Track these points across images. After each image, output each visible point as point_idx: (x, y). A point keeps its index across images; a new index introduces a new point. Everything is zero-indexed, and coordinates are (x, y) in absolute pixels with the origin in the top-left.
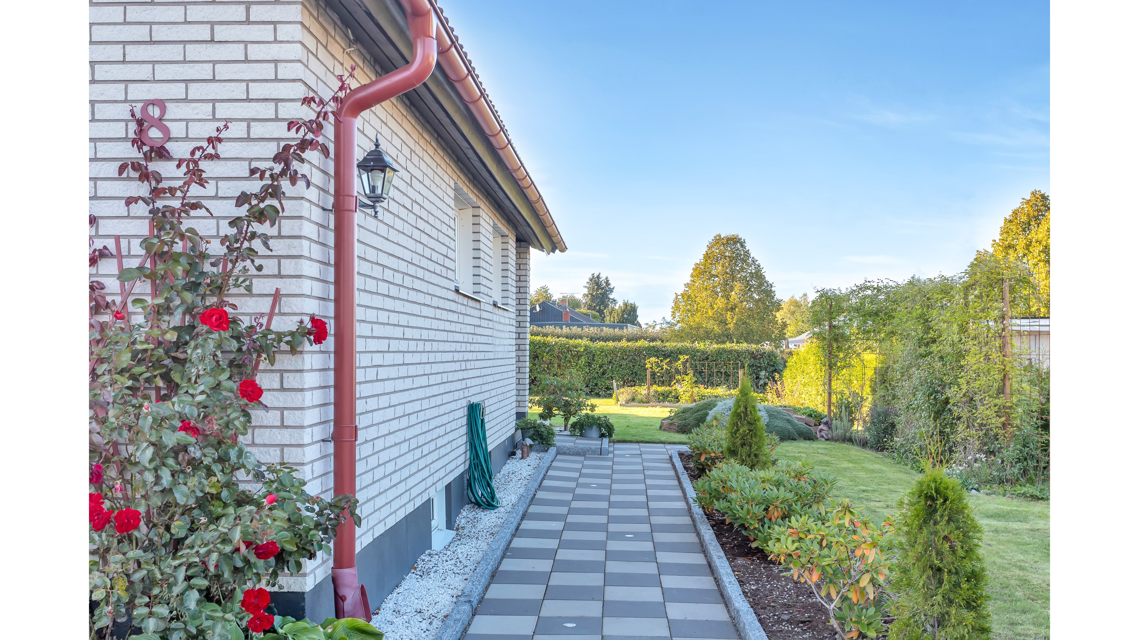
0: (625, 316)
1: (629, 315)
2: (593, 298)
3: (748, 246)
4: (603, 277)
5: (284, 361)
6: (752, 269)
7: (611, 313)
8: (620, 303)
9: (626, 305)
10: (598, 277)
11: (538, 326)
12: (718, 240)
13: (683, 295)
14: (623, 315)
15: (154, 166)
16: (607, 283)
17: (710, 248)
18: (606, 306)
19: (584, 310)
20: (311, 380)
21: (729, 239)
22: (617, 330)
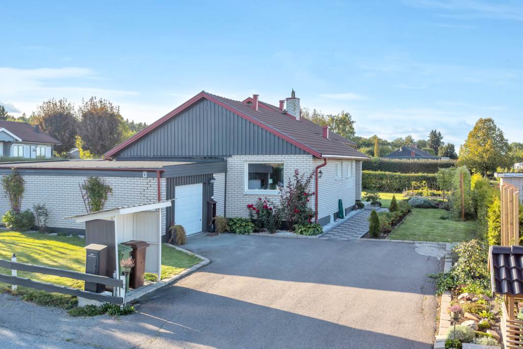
0: (449, 150)
1: (450, 149)
2: (433, 142)
3: (495, 123)
4: (437, 132)
5: (310, 197)
6: (498, 133)
7: (441, 149)
8: (446, 144)
9: (449, 145)
10: (435, 132)
11: (399, 159)
12: (481, 121)
13: (464, 145)
14: (447, 150)
15: (297, 176)
16: (440, 134)
17: (477, 124)
18: (439, 146)
19: (428, 148)
20: (313, 199)
21: (486, 120)
22: (435, 160)
